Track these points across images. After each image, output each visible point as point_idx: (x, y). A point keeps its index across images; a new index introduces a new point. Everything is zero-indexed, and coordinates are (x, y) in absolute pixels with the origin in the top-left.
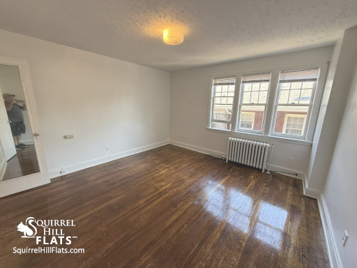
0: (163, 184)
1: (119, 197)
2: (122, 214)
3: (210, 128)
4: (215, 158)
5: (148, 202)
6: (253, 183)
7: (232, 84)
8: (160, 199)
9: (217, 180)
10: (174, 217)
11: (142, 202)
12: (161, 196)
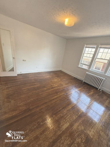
0: (55, 84)
1: (38, 85)
2: (38, 91)
3: (79, 66)
4: (78, 80)
5: (48, 89)
6: (92, 93)
7: (94, 48)
8: (52, 90)
9: (76, 88)
10: (56, 97)
11: (45, 89)
12: (53, 88)
